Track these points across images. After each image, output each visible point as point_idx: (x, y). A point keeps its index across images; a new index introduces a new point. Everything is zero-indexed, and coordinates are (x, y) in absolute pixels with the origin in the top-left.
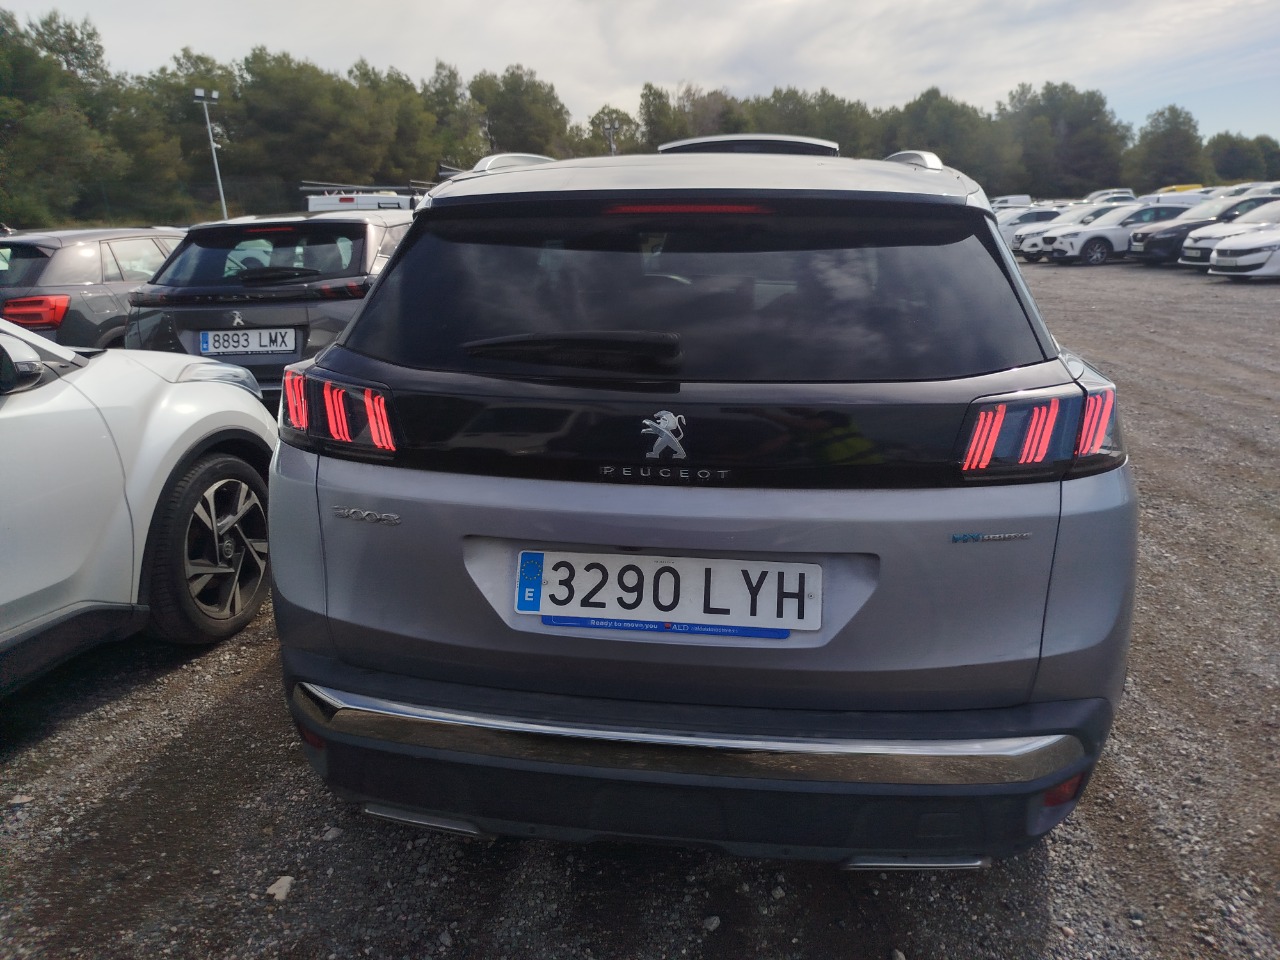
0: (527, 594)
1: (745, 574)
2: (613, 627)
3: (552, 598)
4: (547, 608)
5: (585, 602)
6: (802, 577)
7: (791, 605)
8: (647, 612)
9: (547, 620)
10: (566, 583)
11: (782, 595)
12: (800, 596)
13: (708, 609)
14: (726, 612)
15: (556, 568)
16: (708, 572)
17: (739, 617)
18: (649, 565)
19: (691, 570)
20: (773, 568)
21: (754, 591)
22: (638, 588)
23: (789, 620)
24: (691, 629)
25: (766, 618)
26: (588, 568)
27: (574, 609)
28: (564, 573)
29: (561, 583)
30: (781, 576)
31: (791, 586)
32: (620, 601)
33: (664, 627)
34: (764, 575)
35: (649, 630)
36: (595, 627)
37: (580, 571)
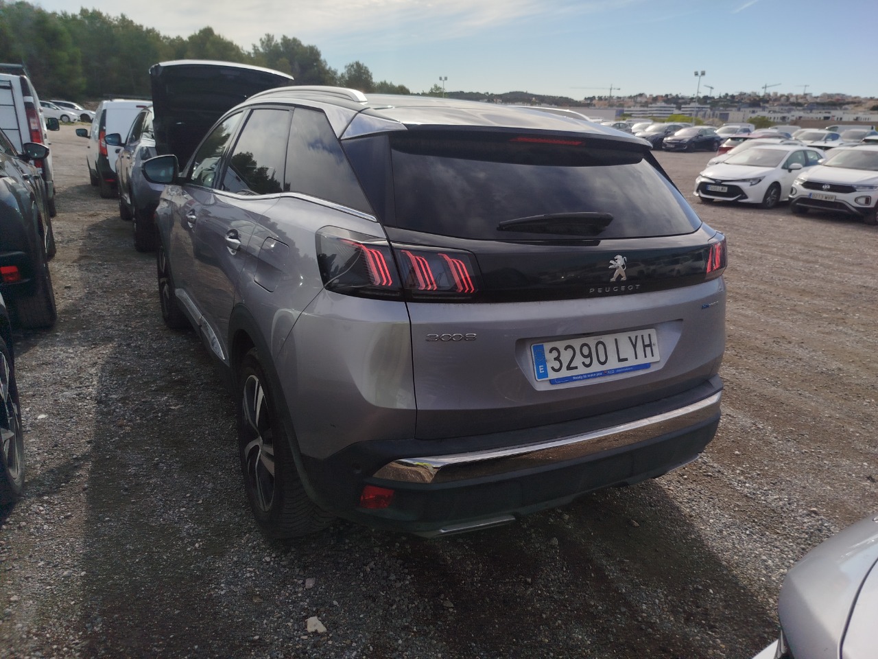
0: (540, 369)
1: (630, 338)
2: (584, 379)
3: (553, 368)
4: (552, 375)
5: (569, 368)
6: (649, 335)
7: (648, 349)
8: (596, 367)
9: (552, 382)
10: (557, 359)
11: (645, 346)
12: (650, 345)
13: (620, 360)
14: (626, 360)
15: (551, 352)
16: (616, 340)
17: (632, 362)
18: (592, 341)
19: (609, 340)
20: (639, 333)
21: (635, 347)
22: (590, 355)
23: (649, 359)
24: (616, 371)
25: (641, 360)
26: (566, 349)
27: (564, 373)
28: (555, 354)
29: (555, 359)
30: (642, 337)
31: (647, 342)
32: (583, 363)
33: (605, 373)
34: (636, 337)
35: (599, 376)
36: (576, 380)
37: (562, 351)
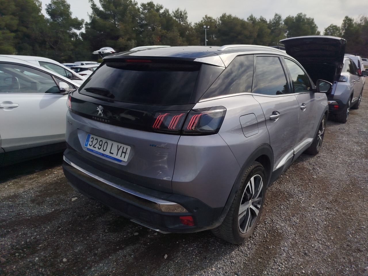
0: (87, 143)
1: (118, 146)
2: (96, 153)
3: (90, 144)
4: (89, 147)
5: (94, 147)
6: (127, 148)
7: (123, 154)
8: (101, 151)
9: (88, 149)
10: (92, 142)
11: (123, 152)
12: (125, 153)
13: (110, 153)
14: (113, 154)
15: (91, 138)
16: (112, 144)
17: (114, 156)
18: (104, 140)
19: (110, 143)
20: (123, 145)
21: (118, 150)
22: (101, 145)
23: (122, 159)
24: (107, 156)
25: (118, 157)
26: (96, 139)
27: (92, 148)
28: (92, 140)
30: (124, 147)
31: (124, 151)
32: (98, 147)
33: (103, 155)
34: (121, 147)
35: (101, 155)
36: (94, 152)
37: (94, 139)
